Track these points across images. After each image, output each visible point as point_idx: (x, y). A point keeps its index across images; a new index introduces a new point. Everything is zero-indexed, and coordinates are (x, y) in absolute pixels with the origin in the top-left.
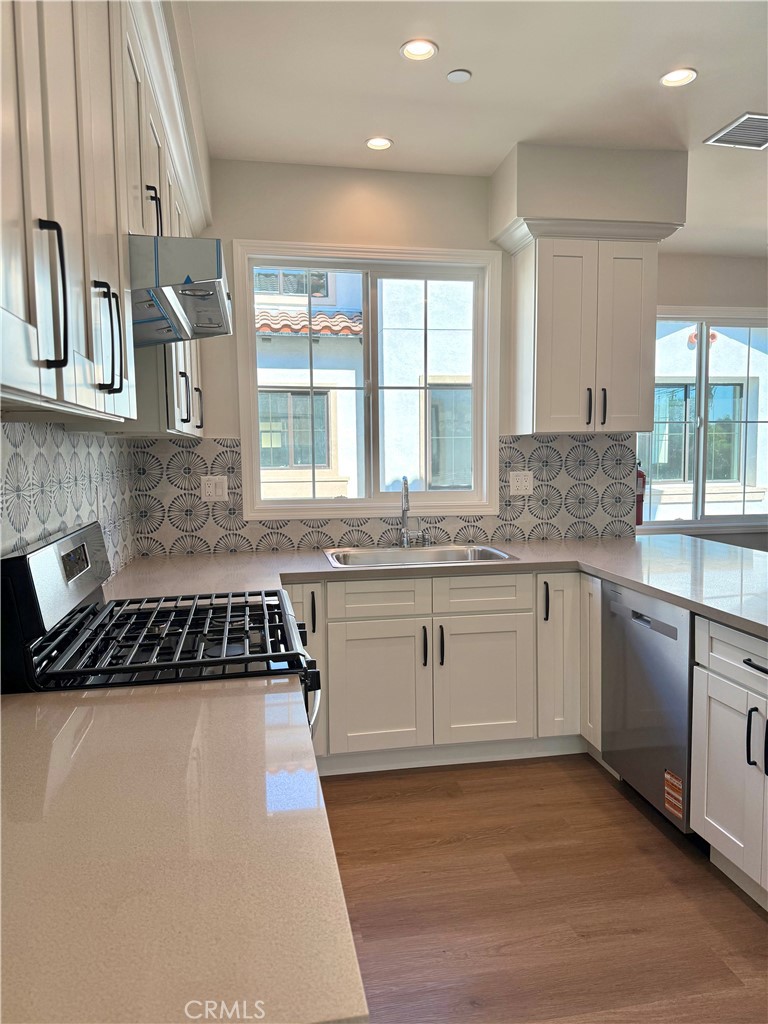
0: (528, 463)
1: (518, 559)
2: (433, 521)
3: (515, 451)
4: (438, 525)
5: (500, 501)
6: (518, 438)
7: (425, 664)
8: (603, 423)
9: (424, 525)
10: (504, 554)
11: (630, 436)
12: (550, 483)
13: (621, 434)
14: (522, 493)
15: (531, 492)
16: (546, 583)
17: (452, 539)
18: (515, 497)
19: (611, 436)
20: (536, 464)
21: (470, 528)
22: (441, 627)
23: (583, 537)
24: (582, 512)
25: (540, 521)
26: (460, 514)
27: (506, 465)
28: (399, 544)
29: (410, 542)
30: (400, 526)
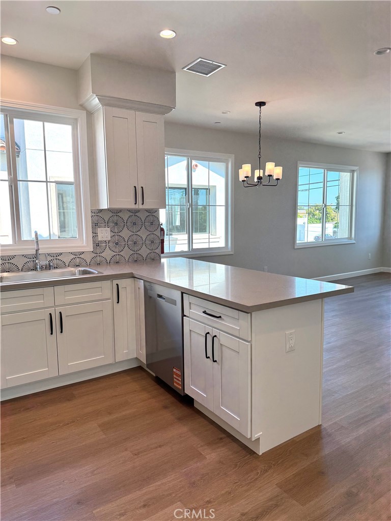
0: (107, 224)
1: (103, 273)
2: (55, 256)
3: (99, 218)
4: (58, 258)
5: (93, 244)
6: (101, 210)
7: (52, 334)
8: (143, 204)
9: (49, 258)
10: (95, 272)
11: (157, 211)
12: (119, 234)
13: (152, 209)
14: (105, 239)
15: (109, 239)
16: (117, 285)
17: (67, 265)
18: (101, 241)
19: (148, 211)
20: (111, 224)
21: (77, 258)
22: (60, 313)
23: (137, 260)
24: (136, 249)
25: (115, 254)
26: (71, 251)
27: (95, 225)
28: (35, 269)
29: (42, 268)
30: (35, 259)
